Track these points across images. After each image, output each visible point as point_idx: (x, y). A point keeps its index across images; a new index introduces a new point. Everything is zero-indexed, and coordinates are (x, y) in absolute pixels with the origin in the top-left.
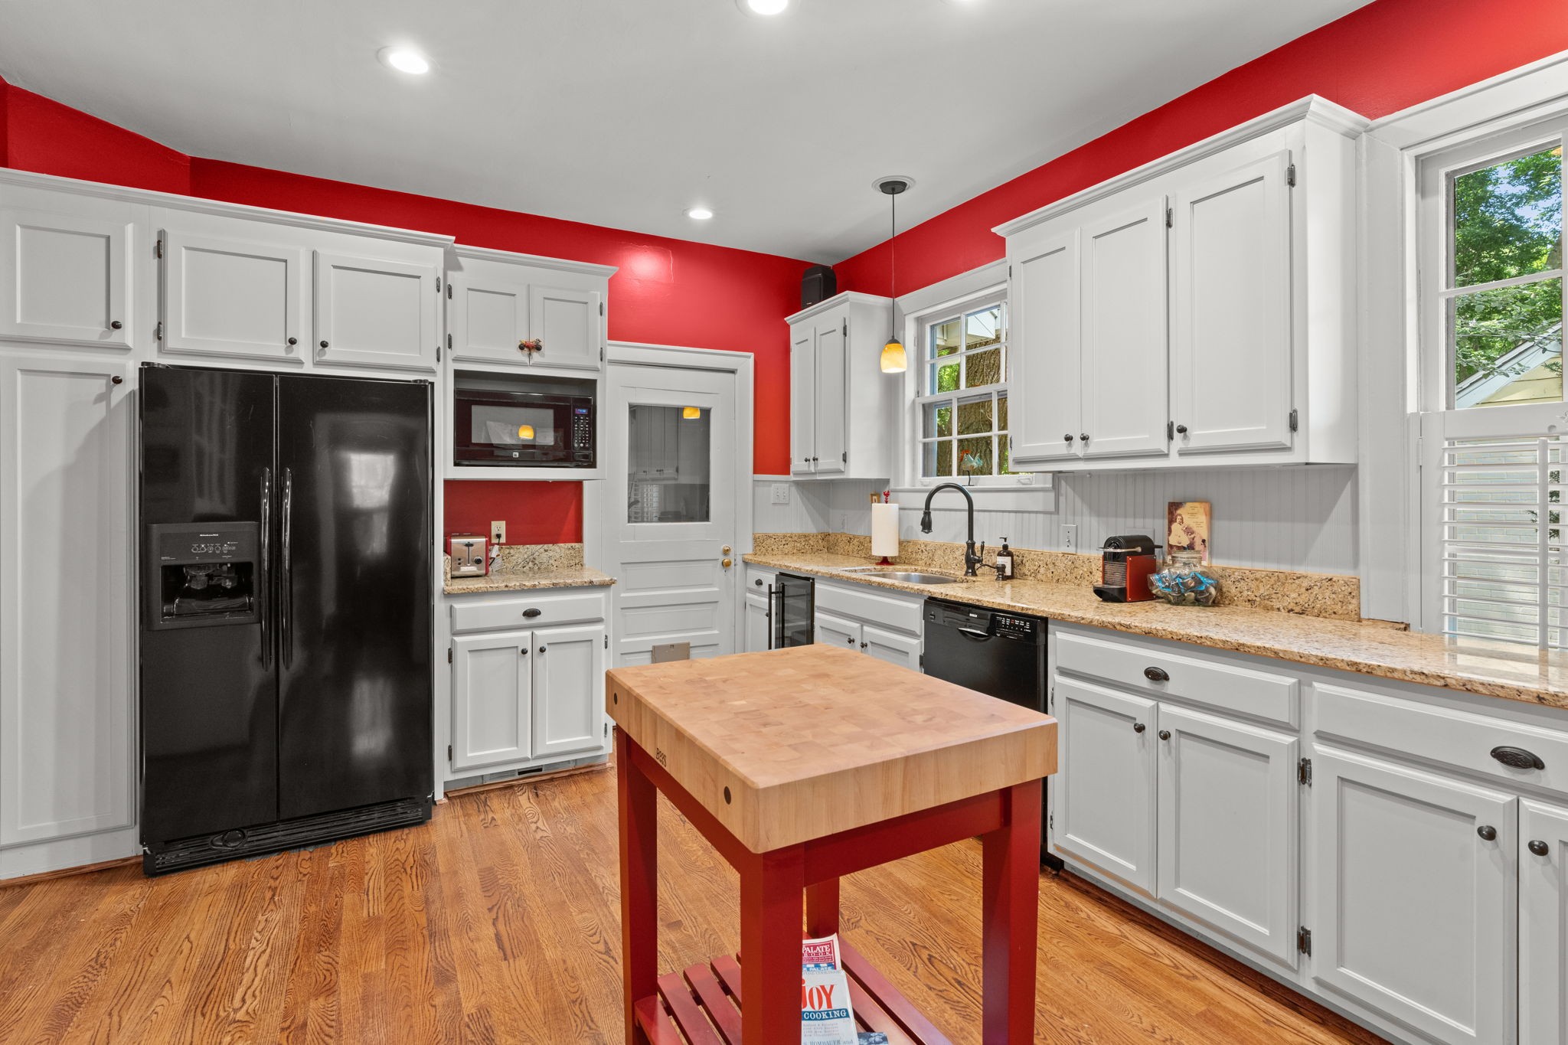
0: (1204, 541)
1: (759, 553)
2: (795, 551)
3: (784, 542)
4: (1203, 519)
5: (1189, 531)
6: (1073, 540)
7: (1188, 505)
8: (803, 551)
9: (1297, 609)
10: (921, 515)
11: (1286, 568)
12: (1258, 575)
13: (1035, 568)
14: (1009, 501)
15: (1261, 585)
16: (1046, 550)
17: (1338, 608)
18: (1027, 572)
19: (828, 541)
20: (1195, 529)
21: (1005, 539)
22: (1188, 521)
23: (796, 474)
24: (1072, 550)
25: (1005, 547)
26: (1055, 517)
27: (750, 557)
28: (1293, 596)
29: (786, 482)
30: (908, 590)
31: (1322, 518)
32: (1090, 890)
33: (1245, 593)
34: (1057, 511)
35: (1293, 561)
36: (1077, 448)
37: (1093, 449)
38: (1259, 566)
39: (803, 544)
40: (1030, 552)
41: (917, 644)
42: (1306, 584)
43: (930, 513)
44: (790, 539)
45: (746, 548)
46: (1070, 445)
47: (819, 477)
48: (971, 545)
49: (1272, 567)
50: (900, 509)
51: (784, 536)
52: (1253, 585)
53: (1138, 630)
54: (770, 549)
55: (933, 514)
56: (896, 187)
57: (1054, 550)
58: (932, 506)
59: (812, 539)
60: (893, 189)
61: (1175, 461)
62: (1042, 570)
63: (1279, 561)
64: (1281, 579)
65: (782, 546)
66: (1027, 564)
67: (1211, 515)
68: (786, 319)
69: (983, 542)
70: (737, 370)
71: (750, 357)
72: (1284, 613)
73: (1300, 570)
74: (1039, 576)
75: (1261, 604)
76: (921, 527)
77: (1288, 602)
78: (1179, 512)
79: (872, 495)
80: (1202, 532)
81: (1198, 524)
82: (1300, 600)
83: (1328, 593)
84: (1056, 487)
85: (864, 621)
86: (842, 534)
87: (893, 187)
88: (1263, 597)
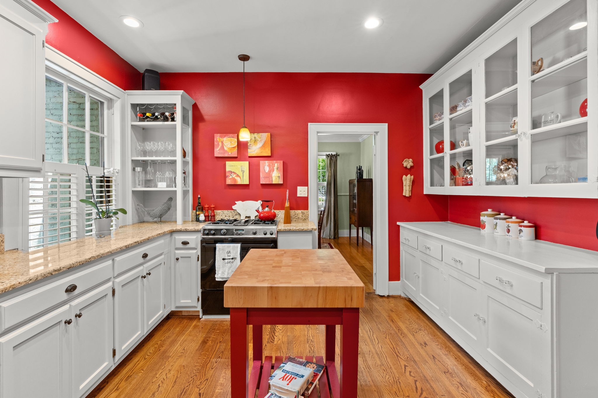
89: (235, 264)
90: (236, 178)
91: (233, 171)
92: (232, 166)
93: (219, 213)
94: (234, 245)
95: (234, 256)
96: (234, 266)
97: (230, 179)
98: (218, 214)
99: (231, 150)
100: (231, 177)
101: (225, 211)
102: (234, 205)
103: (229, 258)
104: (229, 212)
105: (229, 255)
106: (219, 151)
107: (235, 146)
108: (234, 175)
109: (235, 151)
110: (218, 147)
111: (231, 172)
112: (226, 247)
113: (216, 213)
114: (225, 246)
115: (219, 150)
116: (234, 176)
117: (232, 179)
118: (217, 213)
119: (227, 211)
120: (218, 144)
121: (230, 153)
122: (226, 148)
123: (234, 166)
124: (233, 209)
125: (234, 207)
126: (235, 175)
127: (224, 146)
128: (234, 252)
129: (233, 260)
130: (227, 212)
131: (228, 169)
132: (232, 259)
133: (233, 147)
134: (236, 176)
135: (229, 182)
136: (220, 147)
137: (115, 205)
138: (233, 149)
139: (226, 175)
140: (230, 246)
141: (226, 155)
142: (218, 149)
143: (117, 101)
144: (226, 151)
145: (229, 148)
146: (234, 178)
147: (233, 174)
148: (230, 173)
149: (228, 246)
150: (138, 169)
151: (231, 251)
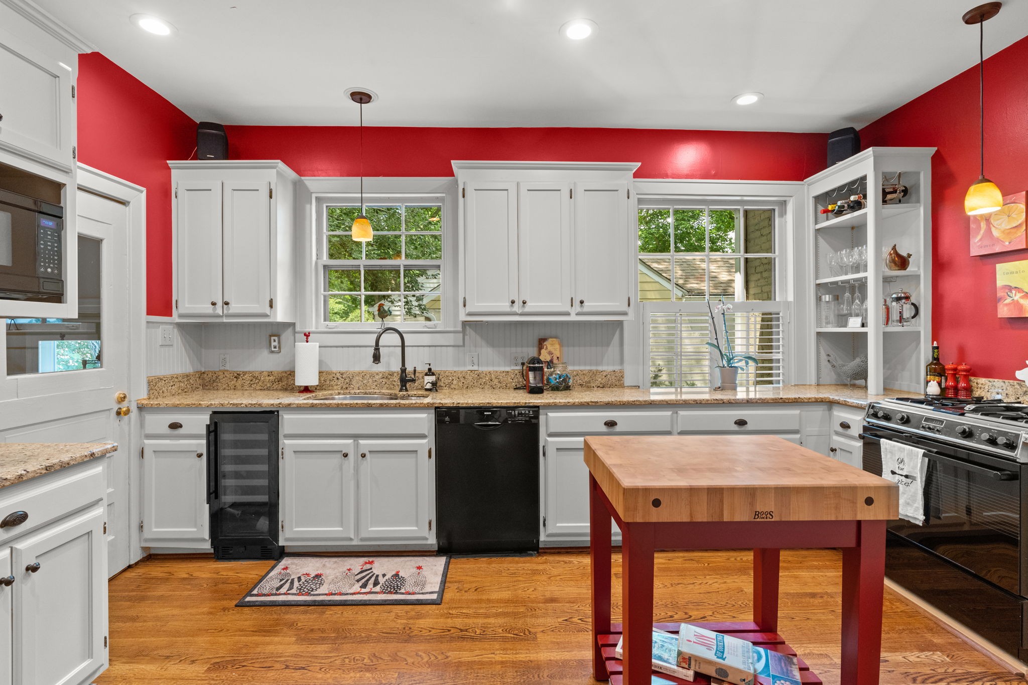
0: (558, 358)
1: (153, 397)
2: (180, 391)
3: (172, 384)
4: (557, 346)
5: (550, 353)
6: (476, 361)
7: (550, 340)
8: (186, 390)
9: (601, 386)
10: (371, 351)
11: (594, 368)
12: (584, 372)
13: (450, 381)
14: (426, 339)
15: (586, 377)
16: (456, 369)
17: (617, 383)
18: (442, 385)
19: (203, 379)
20: (553, 352)
21: (430, 364)
22: (550, 348)
23: (181, 316)
24: (475, 368)
25: (430, 370)
26: (462, 348)
27: (145, 402)
28: (600, 380)
29: (171, 323)
30: (417, 405)
31: (608, 345)
32: (560, 551)
33: (579, 381)
34: (464, 345)
35: (597, 365)
36: (516, 308)
37: (527, 309)
38: (582, 368)
39: (186, 383)
40: (445, 372)
41: (426, 443)
42: (605, 374)
43: (379, 349)
44: (176, 380)
45: (140, 393)
46: (512, 306)
47: (225, 320)
48: (403, 370)
49: (588, 368)
50: (320, 347)
51: (172, 377)
52: (582, 377)
53: (602, 403)
54: (161, 391)
55: (381, 350)
56: (363, 97)
57: (462, 369)
58: (380, 344)
59: (192, 378)
60: (361, 99)
61: (573, 318)
62: (455, 382)
63: (591, 365)
64: (594, 374)
65: (170, 388)
66: (443, 379)
67: (561, 345)
68: (168, 162)
69: (415, 368)
70: (129, 203)
71: (142, 192)
72: (595, 389)
73: (600, 368)
74: (453, 386)
75: (586, 386)
76: (372, 359)
77: (597, 383)
78: (545, 343)
79: (271, 336)
80: (557, 353)
81: (555, 349)
82: (602, 382)
83: (613, 377)
84: (464, 332)
85: (356, 437)
86: (224, 372)
87: (361, 97)
88: (586, 382)
89: (913, 490)
90: (1022, 301)
91: (1013, 285)
92: (1012, 273)
93: (982, 384)
94: (912, 450)
95: (909, 472)
96: (911, 494)
97: (1007, 305)
98: (980, 386)
99: (1008, 234)
100: (1008, 300)
101: (996, 380)
102: (1020, 369)
103: (900, 472)
104: (1007, 384)
105: (901, 466)
106: (979, 243)
107: (1020, 222)
108: (1017, 294)
109: (1019, 234)
110: (978, 233)
111: (1010, 288)
112: (896, 449)
113: (974, 385)
114: (894, 446)
115: (981, 240)
116: (1017, 297)
117: (1012, 305)
118: (977, 383)
119: (1001, 380)
120: (979, 227)
121: (1007, 243)
122: (996, 233)
123: (1017, 272)
124: (1015, 379)
125: (1019, 374)
126: (1019, 295)
127: (993, 230)
128: (912, 464)
129: (909, 481)
130: (1002, 384)
131: (1001, 281)
132: (907, 477)
133: (1014, 225)
134: (1022, 297)
135: (1004, 311)
136: (982, 232)
137: (783, 353)
138: (1013, 230)
139: (998, 295)
140: (904, 449)
141: (998, 249)
142: (979, 237)
143: (790, 200)
144: (998, 240)
145: (1003, 232)
146: (1017, 301)
147: (1014, 292)
148: (1007, 291)
149: (901, 448)
150: (826, 298)
151: (906, 460)
